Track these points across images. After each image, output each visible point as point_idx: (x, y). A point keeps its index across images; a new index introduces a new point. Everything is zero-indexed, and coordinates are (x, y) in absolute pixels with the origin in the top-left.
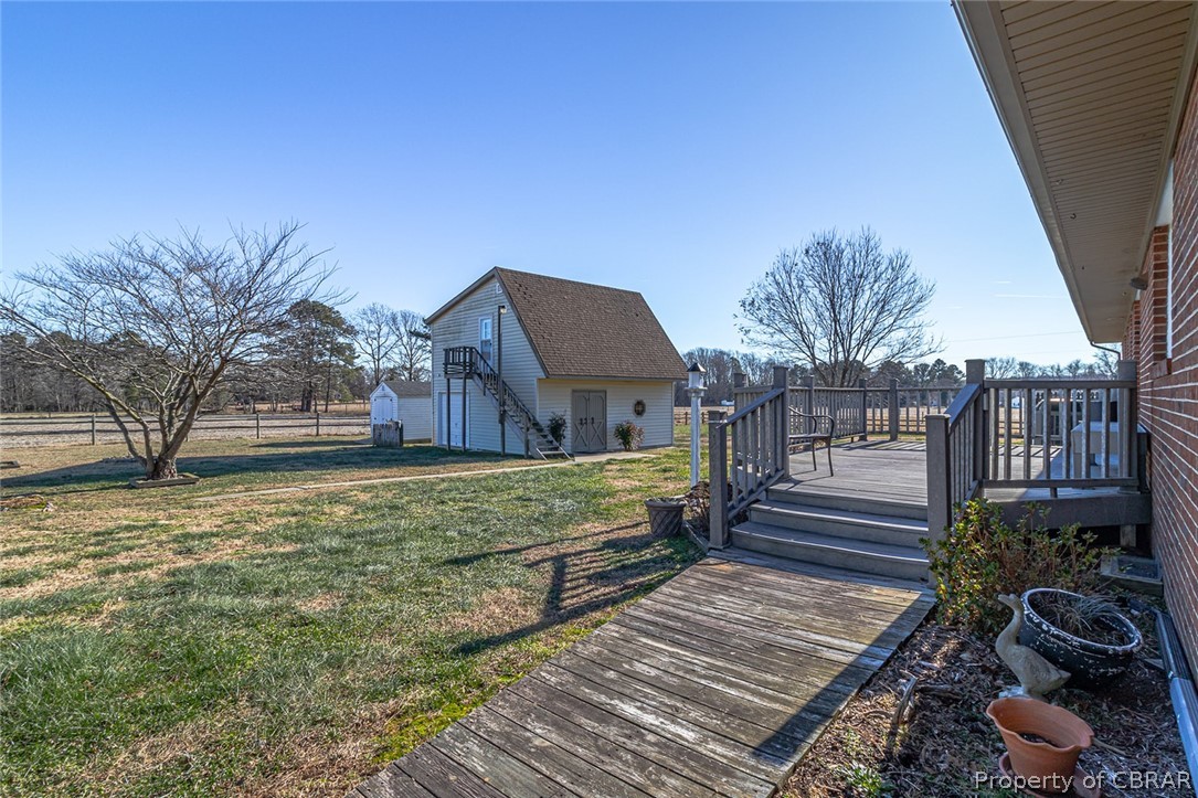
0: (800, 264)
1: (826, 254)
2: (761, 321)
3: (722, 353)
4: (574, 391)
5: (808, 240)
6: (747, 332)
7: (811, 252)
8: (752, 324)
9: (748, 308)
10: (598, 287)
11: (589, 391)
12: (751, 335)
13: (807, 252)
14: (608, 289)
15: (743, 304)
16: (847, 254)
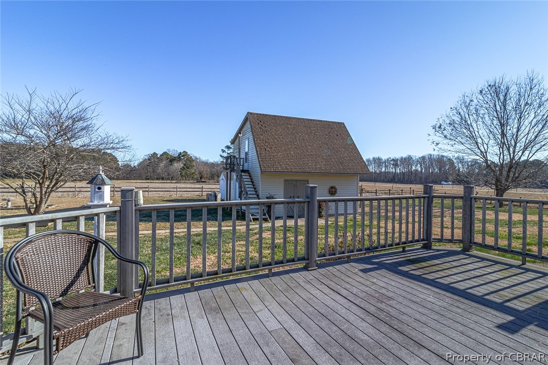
0: (475, 101)
1: (497, 92)
2: (445, 137)
3: (443, 156)
4: (285, 181)
5: (482, 84)
6: (437, 144)
7: (484, 92)
8: (440, 139)
9: (437, 129)
10: (314, 120)
11: (296, 181)
12: (440, 146)
13: (481, 92)
14: (321, 121)
15: (434, 128)
16: (513, 91)
